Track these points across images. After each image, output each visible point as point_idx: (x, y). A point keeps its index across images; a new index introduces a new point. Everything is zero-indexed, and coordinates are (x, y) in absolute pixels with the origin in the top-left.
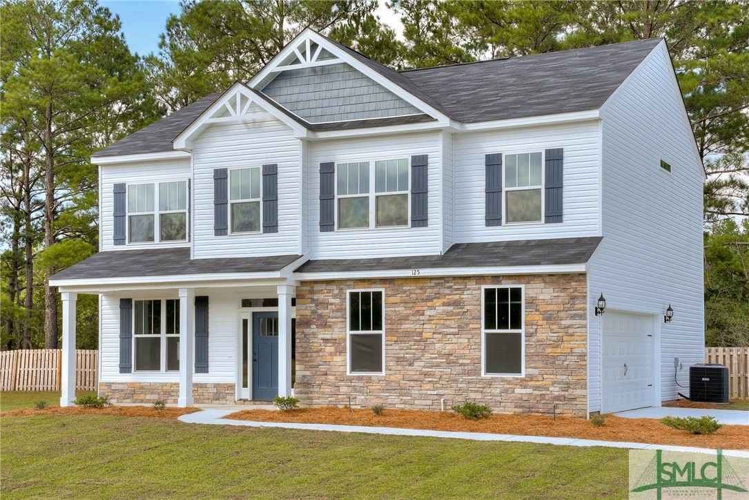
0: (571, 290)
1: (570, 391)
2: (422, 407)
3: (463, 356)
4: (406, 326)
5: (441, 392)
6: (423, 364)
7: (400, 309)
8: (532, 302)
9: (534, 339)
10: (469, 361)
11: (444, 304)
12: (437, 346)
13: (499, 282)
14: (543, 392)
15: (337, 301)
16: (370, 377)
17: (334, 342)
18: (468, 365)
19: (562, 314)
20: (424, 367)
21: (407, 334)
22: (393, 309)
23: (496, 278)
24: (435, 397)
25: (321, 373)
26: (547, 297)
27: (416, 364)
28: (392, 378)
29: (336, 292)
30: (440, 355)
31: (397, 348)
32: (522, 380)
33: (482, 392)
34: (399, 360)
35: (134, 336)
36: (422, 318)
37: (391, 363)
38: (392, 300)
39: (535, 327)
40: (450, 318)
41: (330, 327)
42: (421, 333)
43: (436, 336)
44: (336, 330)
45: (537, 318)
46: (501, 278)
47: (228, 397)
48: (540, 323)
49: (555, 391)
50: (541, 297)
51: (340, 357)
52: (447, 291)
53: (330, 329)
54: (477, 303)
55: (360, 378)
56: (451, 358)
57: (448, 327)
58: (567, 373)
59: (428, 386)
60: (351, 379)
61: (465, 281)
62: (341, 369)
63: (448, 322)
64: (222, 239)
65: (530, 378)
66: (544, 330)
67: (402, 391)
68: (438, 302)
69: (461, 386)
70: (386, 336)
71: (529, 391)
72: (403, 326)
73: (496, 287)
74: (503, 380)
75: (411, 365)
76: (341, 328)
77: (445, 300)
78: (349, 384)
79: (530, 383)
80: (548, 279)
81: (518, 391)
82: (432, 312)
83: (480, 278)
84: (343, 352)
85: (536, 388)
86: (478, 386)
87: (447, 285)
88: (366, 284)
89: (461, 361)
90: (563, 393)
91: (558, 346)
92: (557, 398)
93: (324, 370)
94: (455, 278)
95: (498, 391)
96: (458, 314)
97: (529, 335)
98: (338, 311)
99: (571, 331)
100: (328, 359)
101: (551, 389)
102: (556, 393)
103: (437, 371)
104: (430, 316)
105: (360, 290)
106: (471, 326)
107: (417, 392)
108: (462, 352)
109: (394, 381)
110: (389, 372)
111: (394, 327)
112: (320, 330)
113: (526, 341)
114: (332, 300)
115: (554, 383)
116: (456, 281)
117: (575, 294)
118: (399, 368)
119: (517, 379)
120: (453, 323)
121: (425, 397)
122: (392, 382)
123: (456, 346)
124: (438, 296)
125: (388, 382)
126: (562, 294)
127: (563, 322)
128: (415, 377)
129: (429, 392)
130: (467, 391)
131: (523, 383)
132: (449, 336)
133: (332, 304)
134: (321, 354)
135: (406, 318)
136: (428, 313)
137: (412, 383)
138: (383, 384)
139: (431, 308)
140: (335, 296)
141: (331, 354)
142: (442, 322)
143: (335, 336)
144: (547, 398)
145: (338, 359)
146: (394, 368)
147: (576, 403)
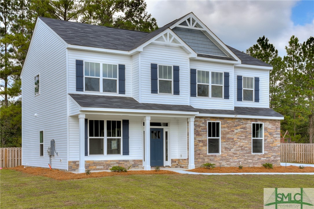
0: (276, 125)
1: (276, 158)
2: (234, 166)
3: (246, 147)
4: (228, 136)
5: (240, 160)
6: (234, 150)
7: (226, 129)
8: (266, 129)
9: (267, 141)
10: (248, 149)
11: (241, 128)
12: (239, 143)
13: (257, 122)
14: (269, 159)
15: (204, 125)
16: (216, 155)
17: (202, 141)
18: (248, 150)
19: (274, 133)
20: (234, 151)
21: (229, 139)
22: (224, 129)
23: (256, 120)
24: (238, 162)
25: (198, 154)
26: (270, 127)
27: (232, 150)
28: (224, 155)
29: (203, 121)
30: (239, 146)
31: (225, 144)
32: (264, 155)
33: (252, 159)
34: (226, 148)
35: (89, 138)
36: (234, 133)
37: (223, 150)
38: (224, 126)
39: (267, 137)
40: (242, 133)
41: (201, 135)
42: (233, 139)
43: (238, 140)
44: (204, 137)
45: (267, 134)
46: (258, 120)
47: (139, 166)
48: (268, 136)
49: (272, 158)
50: (269, 127)
51: (205, 148)
52: (241, 124)
53: (201, 136)
54: (250, 128)
55: (212, 156)
56: (243, 148)
57: (242, 136)
58: (275, 152)
59: (236, 158)
60: (209, 156)
61: (247, 120)
62: (205, 152)
63: (242, 135)
64: (154, 95)
65: (265, 154)
66: (269, 138)
67: (227, 160)
68: (239, 127)
69: (246, 157)
70: (221, 139)
71: (265, 159)
72: (227, 136)
73: (256, 123)
74: (258, 155)
75: (230, 150)
76: (205, 136)
77: (241, 127)
78: (208, 158)
79: (265, 156)
80: (270, 121)
81: (262, 159)
82: (237, 131)
83: (252, 120)
84: (206, 145)
85: (267, 158)
86: (251, 157)
87: (242, 121)
88: (214, 119)
89: (246, 149)
90: (274, 159)
91: (273, 144)
92: (273, 161)
93: (199, 153)
94: (244, 119)
95: (257, 159)
96: (245, 132)
97: (265, 140)
98: (204, 129)
99: (276, 139)
100: (200, 148)
101: (271, 158)
102: (272, 159)
103: (238, 152)
104: (236, 132)
105: (212, 121)
106: (249, 136)
107: (232, 160)
108: (246, 145)
109: (224, 157)
110: (222, 153)
111: (224, 136)
112: (197, 137)
113: (264, 142)
114: (202, 125)
115: (272, 156)
116: (244, 120)
117: (277, 127)
118: (226, 151)
119: (262, 155)
120: (243, 135)
121: (235, 162)
122: (223, 157)
123: (244, 143)
124: (239, 125)
125: (222, 157)
126: (274, 127)
127: (274, 136)
128: (231, 155)
129: (236, 160)
130: (247, 159)
131: (263, 156)
132: (242, 140)
133: (201, 126)
134: (198, 146)
135: (228, 133)
136: (235, 131)
137: (230, 157)
138: (220, 157)
139: (237, 129)
140: (203, 123)
141: (202, 146)
142: (240, 135)
143: (203, 139)
144: (270, 161)
145: (204, 148)
146: (224, 151)
147: (277, 162)
